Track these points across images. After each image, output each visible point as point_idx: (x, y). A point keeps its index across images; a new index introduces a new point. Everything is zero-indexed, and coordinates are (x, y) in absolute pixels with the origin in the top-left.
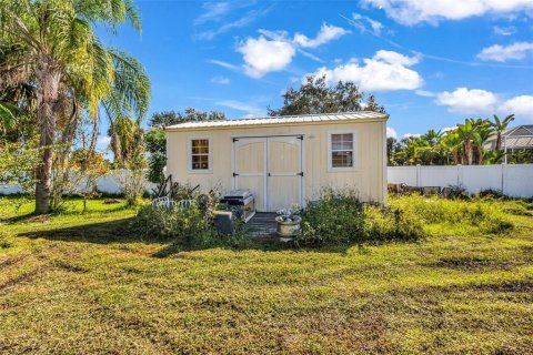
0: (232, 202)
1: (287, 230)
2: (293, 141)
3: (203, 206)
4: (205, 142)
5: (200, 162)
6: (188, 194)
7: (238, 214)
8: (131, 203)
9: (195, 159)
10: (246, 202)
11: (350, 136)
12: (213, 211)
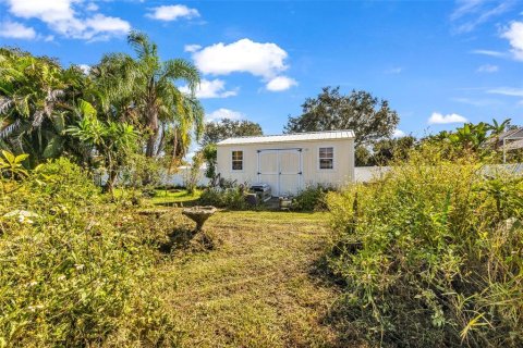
0: (257, 189)
1: (285, 203)
2: (296, 152)
3: (241, 190)
4: (241, 153)
5: (237, 165)
6: (230, 185)
7: (260, 196)
8: (190, 192)
9: (234, 163)
10: (265, 190)
11: (331, 149)
12: (246, 193)
